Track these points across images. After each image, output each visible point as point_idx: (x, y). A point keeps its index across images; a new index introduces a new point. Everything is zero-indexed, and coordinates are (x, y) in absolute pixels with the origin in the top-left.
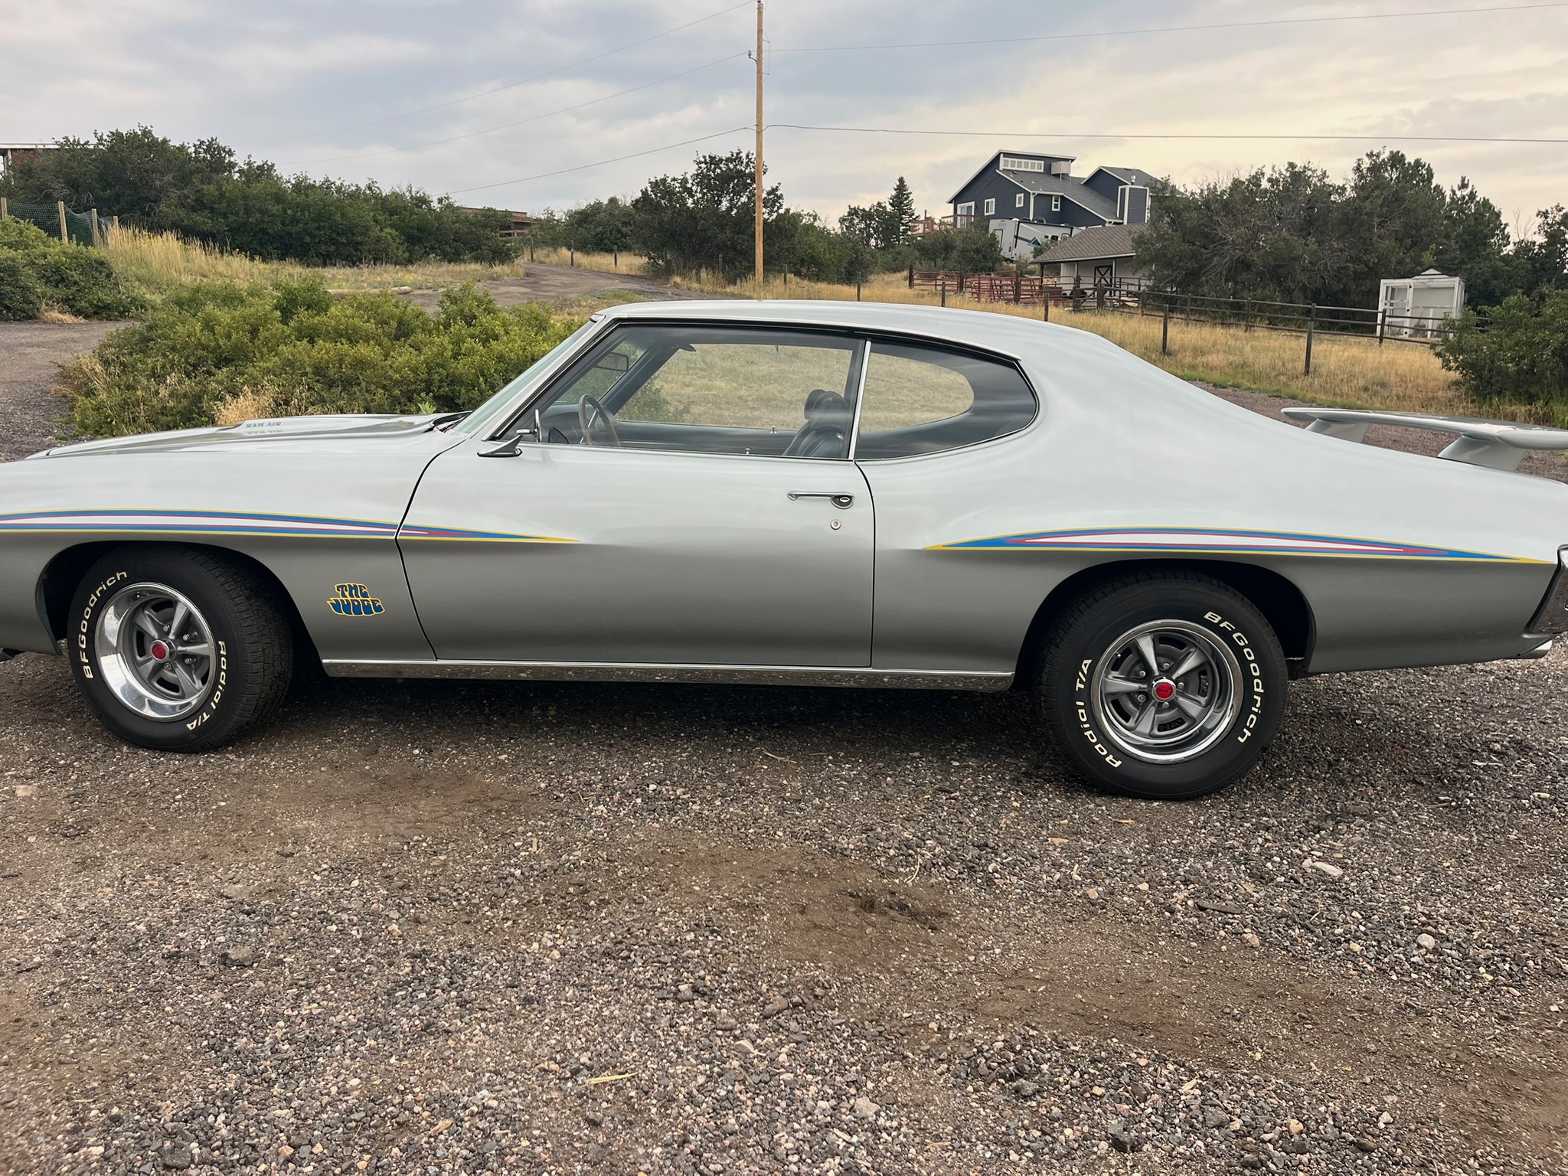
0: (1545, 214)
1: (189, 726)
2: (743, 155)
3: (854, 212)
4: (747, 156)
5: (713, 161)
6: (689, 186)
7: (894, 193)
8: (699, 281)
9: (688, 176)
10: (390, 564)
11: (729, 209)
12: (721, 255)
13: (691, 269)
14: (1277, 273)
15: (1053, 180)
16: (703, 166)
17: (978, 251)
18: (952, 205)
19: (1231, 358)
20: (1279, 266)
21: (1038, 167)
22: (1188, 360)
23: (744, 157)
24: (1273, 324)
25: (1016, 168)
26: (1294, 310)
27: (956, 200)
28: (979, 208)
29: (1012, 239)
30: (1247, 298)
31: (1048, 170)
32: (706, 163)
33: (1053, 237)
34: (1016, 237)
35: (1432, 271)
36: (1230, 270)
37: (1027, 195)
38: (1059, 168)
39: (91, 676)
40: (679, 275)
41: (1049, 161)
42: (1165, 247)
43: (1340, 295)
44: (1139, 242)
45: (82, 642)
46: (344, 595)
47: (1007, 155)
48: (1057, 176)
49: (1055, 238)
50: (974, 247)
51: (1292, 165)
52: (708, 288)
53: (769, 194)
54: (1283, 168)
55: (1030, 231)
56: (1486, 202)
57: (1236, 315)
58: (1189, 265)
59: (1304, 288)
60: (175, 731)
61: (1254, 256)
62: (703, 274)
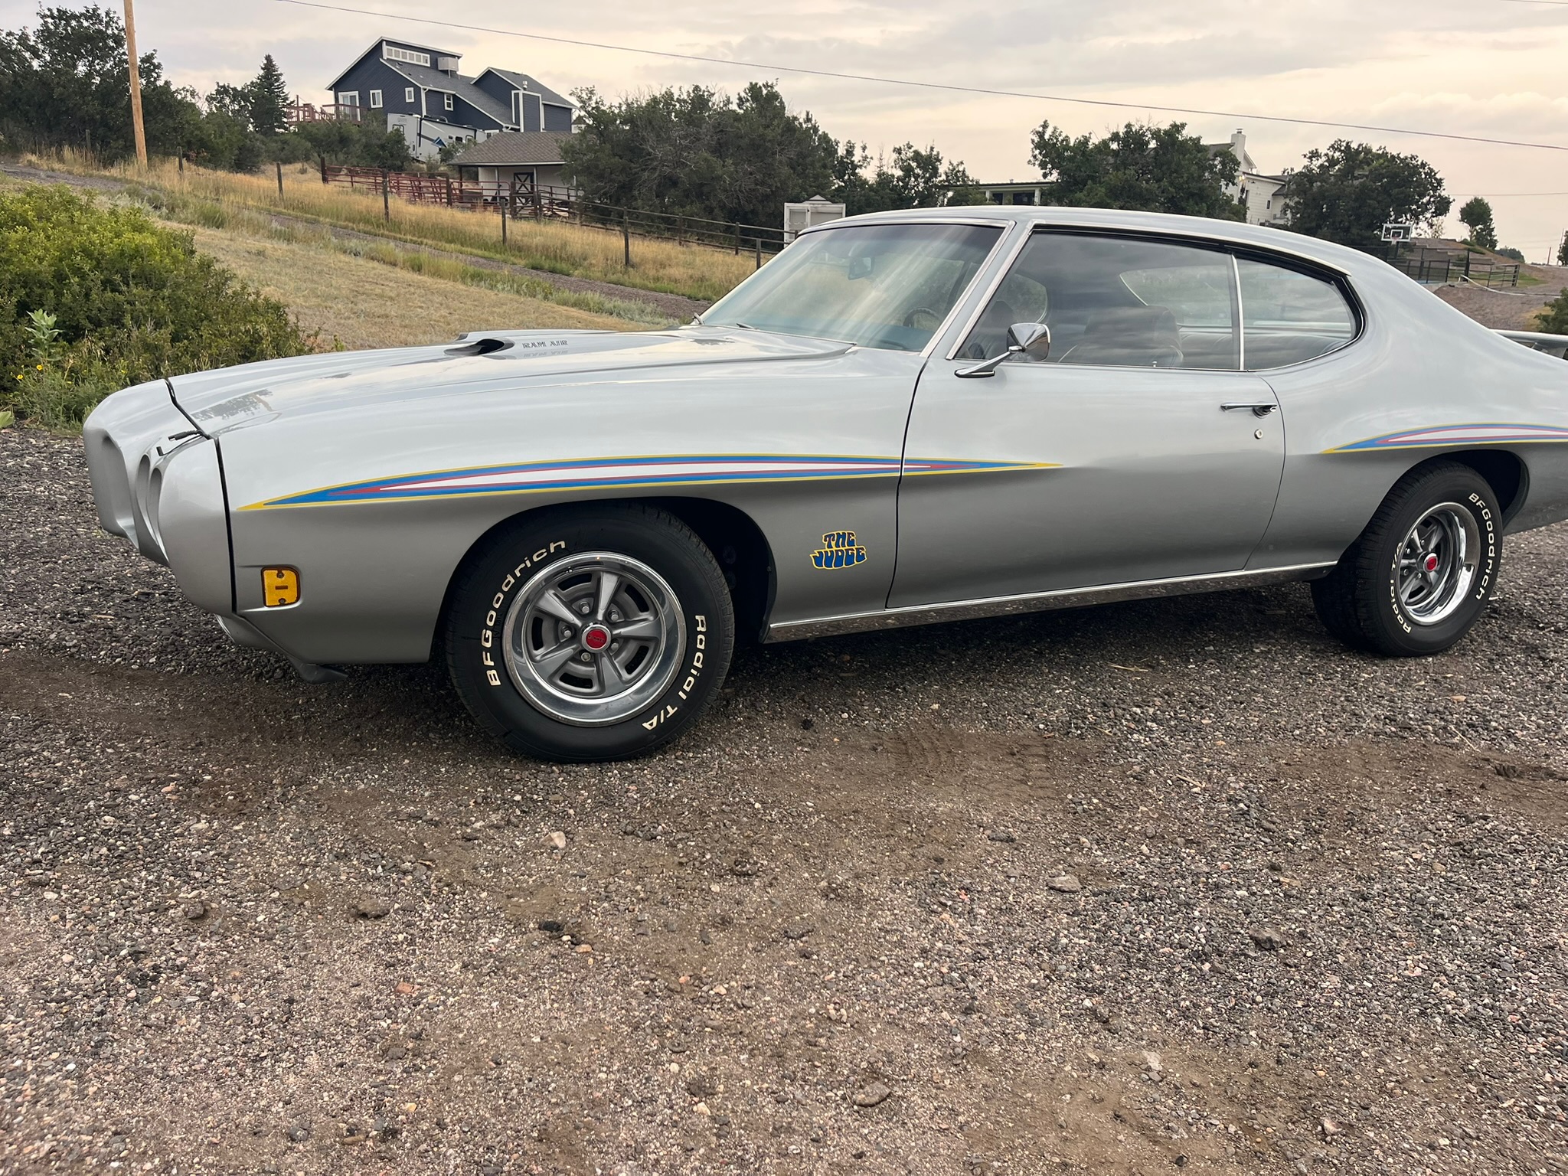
0: (898, 151)
1: (646, 725)
2: (102, 12)
3: (223, 90)
4: (107, 14)
5: (63, 15)
6: (32, 43)
7: (262, 72)
8: (61, 160)
9: (30, 32)
10: (882, 506)
11: (89, 75)
12: (88, 131)
13: (51, 145)
14: (700, 190)
15: (441, 76)
16: (50, 20)
17: (383, 147)
18: (332, 93)
19: (690, 272)
20: (702, 185)
21: (424, 60)
22: (652, 273)
23: (104, 15)
24: (701, 239)
25: (400, 59)
26: (717, 227)
27: (337, 87)
28: (364, 99)
29: (415, 138)
30: (678, 214)
31: (434, 64)
32: (52, 17)
33: (457, 138)
34: (419, 135)
35: (818, 197)
36: (659, 185)
37: (417, 90)
38: (445, 64)
39: (498, 683)
40: (33, 152)
41: (436, 55)
42: (597, 159)
43: (750, 216)
44: (568, 151)
45: (487, 640)
46: (830, 546)
47: (390, 43)
48: (445, 72)
49: (459, 139)
50: (379, 142)
51: (697, 88)
52: (78, 169)
53: (143, 61)
54: (688, 88)
55: (433, 130)
56: (825, 135)
57: (669, 230)
58: (620, 178)
59: (723, 207)
60: (626, 735)
61: (681, 173)
62: (67, 152)
